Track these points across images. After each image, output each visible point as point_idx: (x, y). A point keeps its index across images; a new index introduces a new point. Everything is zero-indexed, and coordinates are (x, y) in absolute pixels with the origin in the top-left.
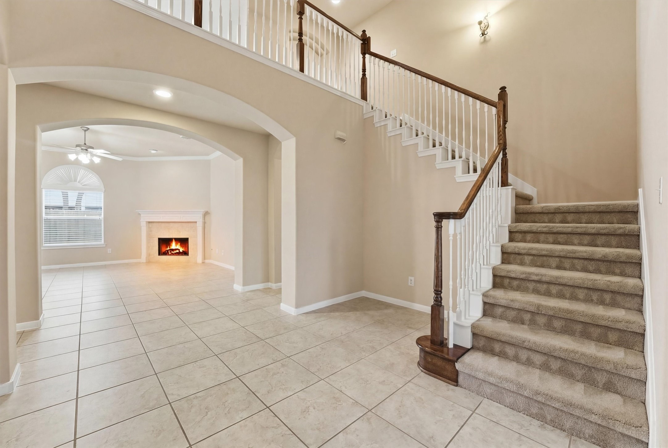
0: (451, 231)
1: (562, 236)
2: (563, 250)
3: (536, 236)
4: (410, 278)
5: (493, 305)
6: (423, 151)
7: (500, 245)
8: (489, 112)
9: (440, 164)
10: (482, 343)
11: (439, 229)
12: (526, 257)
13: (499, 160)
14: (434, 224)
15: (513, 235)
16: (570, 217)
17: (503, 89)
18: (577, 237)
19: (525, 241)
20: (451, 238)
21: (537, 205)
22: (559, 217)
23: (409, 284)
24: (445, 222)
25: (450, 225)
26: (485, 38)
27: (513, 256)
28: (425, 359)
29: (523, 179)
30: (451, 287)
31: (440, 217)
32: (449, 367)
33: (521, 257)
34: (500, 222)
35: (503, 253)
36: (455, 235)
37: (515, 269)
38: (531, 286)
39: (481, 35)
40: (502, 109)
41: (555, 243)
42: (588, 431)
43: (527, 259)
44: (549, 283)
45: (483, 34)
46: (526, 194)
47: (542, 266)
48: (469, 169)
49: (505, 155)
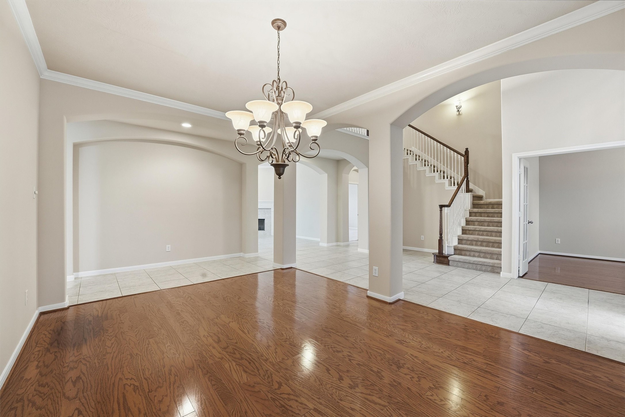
0: (446, 212)
1: (491, 214)
2: (489, 219)
3: (480, 214)
4: (422, 236)
5: (462, 240)
6: (428, 174)
7: (465, 218)
8: (461, 159)
9: (437, 181)
10: (458, 252)
11: (441, 211)
12: (475, 223)
13: (465, 181)
14: (439, 209)
15: (471, 214)
16: (495, 206)
17: (467, 149)
18: (496, 214)
19: (476, 216)
20: (446, 214)
21: (485, 201)
22: (491, 206)
23: (422, 239)
24: (443, 208)
25: (445, 210)
26: (459, 113)
27: (470, 222)
28: (437, 259)
29: (479, 187)
30: (446, 232)
31: (441, 207)
32: (446, 260)
33: (473, 222)
34: (465, 209)
35: (466, 221)
36: (447, 213)
37: (471, 227)
38: (477, 232)
39: (457, 111)
40: (466, 158)
41: (488, 217)
42: (489, 269)
43: (476, 223)
44: (483, 231)
45: (458, 111)
46: (479, 195)
47: (482, 226)
48: (451, 183)
49: (468, 179)
